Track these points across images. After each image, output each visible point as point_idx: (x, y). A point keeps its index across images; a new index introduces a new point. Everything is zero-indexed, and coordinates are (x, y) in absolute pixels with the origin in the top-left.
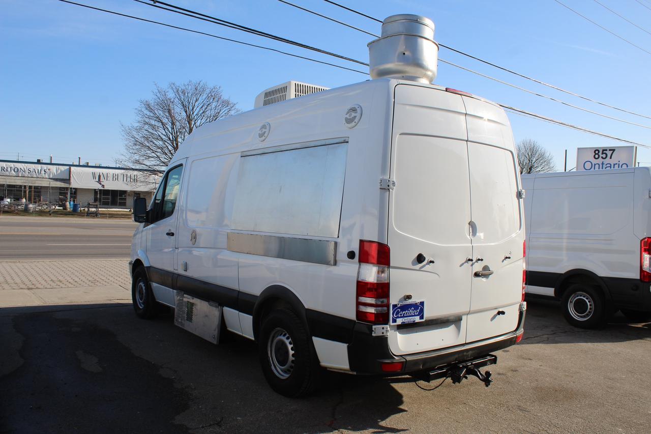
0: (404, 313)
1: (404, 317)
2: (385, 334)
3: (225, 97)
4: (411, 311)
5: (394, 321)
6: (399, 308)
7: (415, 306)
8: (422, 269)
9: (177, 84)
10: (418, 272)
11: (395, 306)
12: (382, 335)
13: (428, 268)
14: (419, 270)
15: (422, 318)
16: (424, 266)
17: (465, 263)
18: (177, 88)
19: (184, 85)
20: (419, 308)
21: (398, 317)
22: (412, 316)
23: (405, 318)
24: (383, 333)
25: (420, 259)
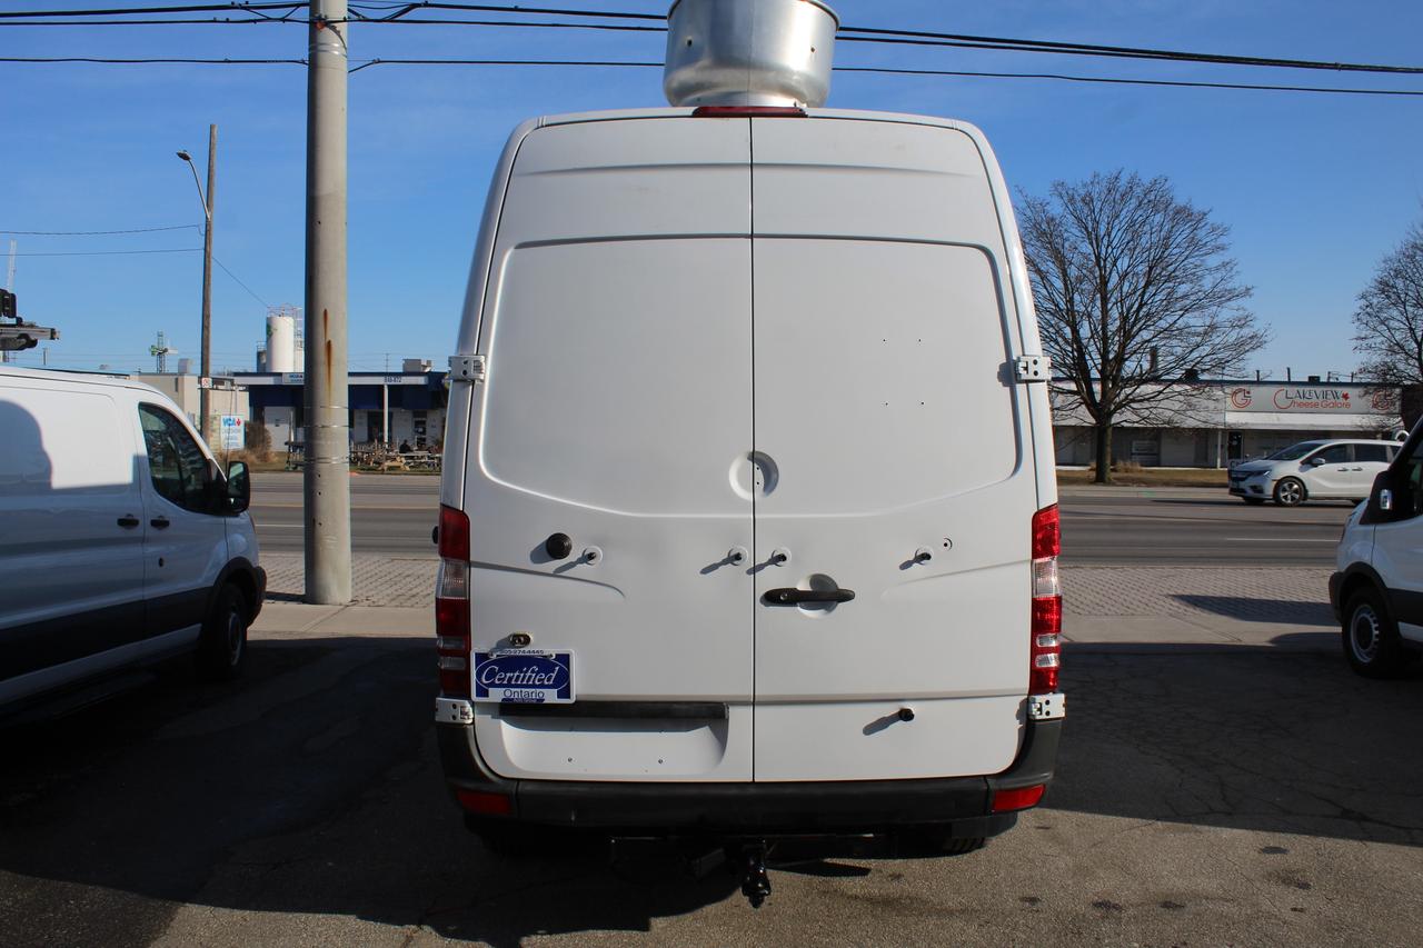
0: (510, 679)
1: (509, 685)
2: (459, 720)
3: (1180, 200)
4: (531, 674)
5: (482, 692)
6: (494, 662)
7: (544, 664)
8: (564, 574)
9: (1070, 183)
10: (552, 579)
11: (481, 657)
12: (451, 720)
13: (582, 570)
14: (557, 574)
15: (565, 693)
16: (572, 565)
17: (725, 562)
18: (1070, 192)
19: (1085, 185)
20: (557, 669)
21: (493, 685)
22: (534, 686)
23: (513, 690)
24: (454, 717)
25: (556, 547)
